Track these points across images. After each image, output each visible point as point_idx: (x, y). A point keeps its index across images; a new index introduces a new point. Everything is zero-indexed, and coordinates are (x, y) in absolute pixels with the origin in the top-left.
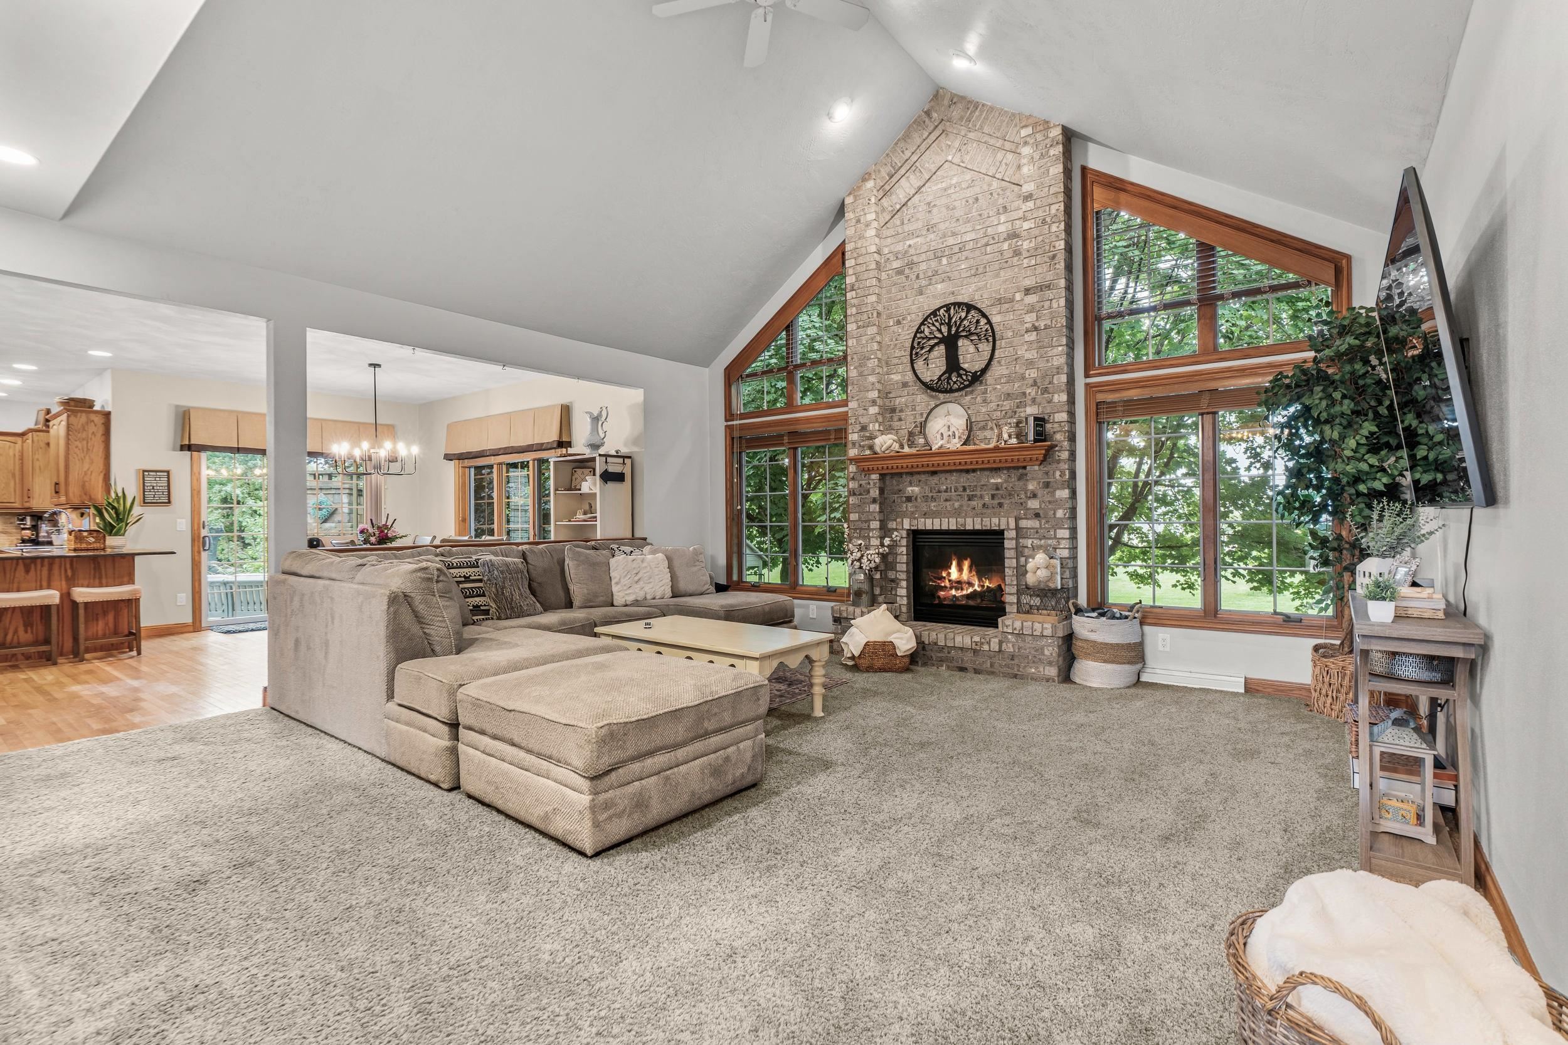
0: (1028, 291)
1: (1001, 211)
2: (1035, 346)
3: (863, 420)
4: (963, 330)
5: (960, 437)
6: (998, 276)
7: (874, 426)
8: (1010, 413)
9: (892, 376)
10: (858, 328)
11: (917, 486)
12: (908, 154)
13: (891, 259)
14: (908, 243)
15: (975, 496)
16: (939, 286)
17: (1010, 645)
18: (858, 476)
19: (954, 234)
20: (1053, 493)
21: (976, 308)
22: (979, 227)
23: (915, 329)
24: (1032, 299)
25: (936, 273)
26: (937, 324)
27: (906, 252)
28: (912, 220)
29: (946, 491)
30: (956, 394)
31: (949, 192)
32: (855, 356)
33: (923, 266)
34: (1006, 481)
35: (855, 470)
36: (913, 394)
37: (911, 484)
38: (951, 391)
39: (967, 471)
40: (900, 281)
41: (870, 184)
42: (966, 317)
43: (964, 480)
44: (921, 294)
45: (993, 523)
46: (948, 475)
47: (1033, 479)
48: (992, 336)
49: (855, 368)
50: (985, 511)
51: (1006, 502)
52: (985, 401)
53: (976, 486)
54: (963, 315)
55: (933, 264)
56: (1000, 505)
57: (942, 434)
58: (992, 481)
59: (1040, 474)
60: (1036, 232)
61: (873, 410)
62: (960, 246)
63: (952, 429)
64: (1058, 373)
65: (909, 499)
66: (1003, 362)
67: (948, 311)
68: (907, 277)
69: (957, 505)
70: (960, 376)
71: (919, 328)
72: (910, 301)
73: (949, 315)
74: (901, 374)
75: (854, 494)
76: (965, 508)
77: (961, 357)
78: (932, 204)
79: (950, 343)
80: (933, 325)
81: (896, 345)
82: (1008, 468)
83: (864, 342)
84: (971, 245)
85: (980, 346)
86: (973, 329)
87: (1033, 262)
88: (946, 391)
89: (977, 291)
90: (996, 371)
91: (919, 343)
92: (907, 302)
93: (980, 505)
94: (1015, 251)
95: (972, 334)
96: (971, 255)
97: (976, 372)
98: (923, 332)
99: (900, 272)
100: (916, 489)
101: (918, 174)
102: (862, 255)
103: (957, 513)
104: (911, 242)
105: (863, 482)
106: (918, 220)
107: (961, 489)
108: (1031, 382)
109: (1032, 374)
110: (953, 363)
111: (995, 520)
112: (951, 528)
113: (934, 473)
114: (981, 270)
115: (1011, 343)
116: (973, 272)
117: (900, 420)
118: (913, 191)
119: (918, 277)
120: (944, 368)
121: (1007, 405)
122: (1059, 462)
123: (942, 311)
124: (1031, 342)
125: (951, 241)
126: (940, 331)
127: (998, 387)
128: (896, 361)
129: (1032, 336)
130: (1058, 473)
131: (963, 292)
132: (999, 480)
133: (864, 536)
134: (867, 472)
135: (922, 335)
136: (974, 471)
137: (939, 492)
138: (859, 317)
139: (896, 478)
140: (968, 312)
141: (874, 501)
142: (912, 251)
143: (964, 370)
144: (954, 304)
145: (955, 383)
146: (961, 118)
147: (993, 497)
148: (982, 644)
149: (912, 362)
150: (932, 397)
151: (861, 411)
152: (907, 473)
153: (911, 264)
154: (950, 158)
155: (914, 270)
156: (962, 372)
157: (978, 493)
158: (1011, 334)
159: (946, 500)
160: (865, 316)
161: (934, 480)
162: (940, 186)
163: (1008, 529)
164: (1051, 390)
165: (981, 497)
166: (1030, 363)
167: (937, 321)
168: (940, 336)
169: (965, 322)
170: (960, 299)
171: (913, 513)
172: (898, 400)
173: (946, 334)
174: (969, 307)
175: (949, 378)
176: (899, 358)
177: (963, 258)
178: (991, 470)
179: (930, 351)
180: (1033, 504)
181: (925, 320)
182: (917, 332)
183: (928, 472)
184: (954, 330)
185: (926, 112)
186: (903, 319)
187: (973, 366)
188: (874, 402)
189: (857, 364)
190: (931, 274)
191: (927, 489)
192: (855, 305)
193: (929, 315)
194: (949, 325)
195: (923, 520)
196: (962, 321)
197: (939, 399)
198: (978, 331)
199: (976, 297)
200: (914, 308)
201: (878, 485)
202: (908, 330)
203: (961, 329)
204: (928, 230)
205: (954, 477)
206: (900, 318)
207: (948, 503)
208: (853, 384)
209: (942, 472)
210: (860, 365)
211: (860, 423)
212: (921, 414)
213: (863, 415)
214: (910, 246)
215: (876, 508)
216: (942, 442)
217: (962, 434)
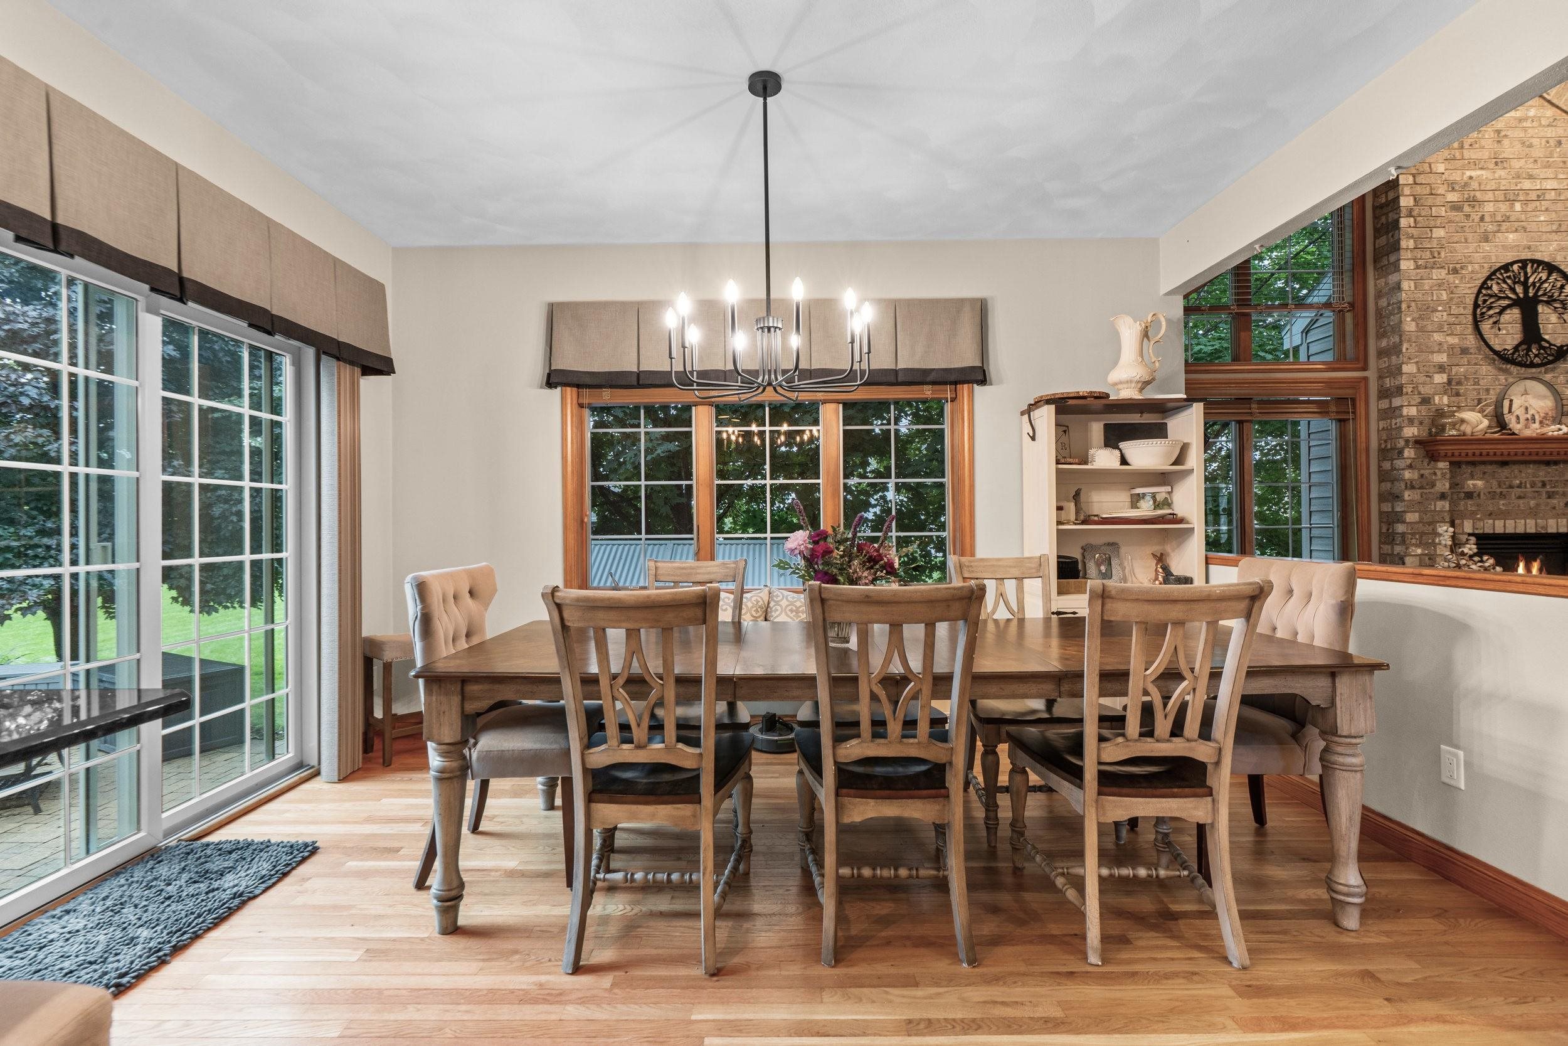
3: (1426, 390)
4: (1544, 294)
5: (1541, 422)
7: (1441, 399)
10: (1418, 267)
11: (1480, 479)
14: (1468, 173)
15: (1557, 493)
16: (1511, 236)
18: (1419, 464)
19: (1531, 177)
21: (1559, 271)
22: (1561, 176)
23: (1479, 283)
25: (1507, 219)
26: (1509, 281)
27: (1466, 184)
28: (1477, 146)
29: (1519, 486)
30: (1534, 370)
31: (1525, 124)
32: (1413, 304)
33: (1489, 208)
35: (1413, 456)
36: (1476, 364)
37: (1472, 478)
38: (1532, 365)
39: (1548, 463)
40: (1457, 219)
42: (1547, 279)
43: (1542, 473)
44: (1487, 240)
46: (1522, 467)
49: (1413, 320)
53: (1557, 481)
54: (1544, 276)
55: (1504, 207)
57: (1518, 417)
61: (1440, 378)
62: (1539, 192)
63: (1531, 412)
65: (1469, 495)
67: (1524, 267)
68: (1468, 216)
69: (1532, 503)
70: (1541, 347)
71: (1485, 282)
72: (1472, 247)
73: (1526, 274)
74: (1460, 336)
75: (1413, 487)
76: (1543, 507)
77: (1541, 326)
78: (1503, 134)
79: (1528, 307)
80: (1505, 282)
83: (1427, 288)
84: (1552, 195)
85: (1565, 316)
86: (1556, 295)
88: (1522, 365)
89: (1559, 251)
91: (1485, 301)
92: (1468, 248)
93: (1562, 504)
95: (1555, 300)
96: (1553, 207)
97: (1562, 346)
98: (1490, 288)
99: (1456, 207)
100: (1480, 483)
102: (1423, 173)
103: (1534, 513)
104: (1473, 174)
105: (1426, 472)
106: (1483, 148)
107: (1540, 485)
110: (1531, 330)
112: (1529, 531)
113: (1504, 464)
114: (1564, 227)
116: (1554, 227)
117: (1458, 394)
119: (1482, 219)
120: (1520, 337)
123: (1515, 267)
125: (1527, 184)
126: (1513, 290)
128: (1452, 319)
131: (1543, 249)
133: (1427, 543)
134: (1433, 457)
135: (1489, 292)
136: (1556, 463)
137: (1511, 487)
138: (1418, 254)
141: (1443, 496)
142: (1474, 185)
143: (1547, 342)
144: (1533, 261)
145: (1536, 356)
149: (1476, 323)
150: (1500, 369)
151: (1422, 378)
152: (1468, 463)
153: (1473, 201)
155: (1477, 208)
156: (1543, 343)
157: (1560, 490)
159: (1520, 497)
160: (1428, 254)
161: (1504, 472)
165: (1564, 494)
167: (1509, 277)
168: (1513, 296)
169: (1546, 285)
170: (1538, 256)
171: (1474, 513)
172: (1454, 370)
173: (1521, 296)
174: (1551, 268)
175: (1529, 350)
176: (1458, 316)
177: (1543, 208)
179: (1500, 313)
181: (1494, 273)
182: (1481, 287)
183: (1497, 463)
184: (1531, 293)
186: (1462, 268)
187: (1555, 339)
188: (1441, 368)
189: (1416, 315)
190: (1499, 218)
191: (1495, 483)
192: (1412, 237)
193: (1499, 269)
194: (1525, 284)
195: (1491, 521)
196: (1542, 283)
197: (1510, 373)
198: (1562, 298)
199: (1559, 258)
200: (1477, 257)
201: (1448, 476)
202: (1469, 283)
203: (1540, 293)
204: (1496, 164)
205: (1531, 469)
206: (1458, 266)
207: (1521, 501)
208: (1409, 341)
209: (1515, 463)
210: (1421, 318)
211: (1419, 393)
212: (1488, 390)
213: (1424, 383)
214: (1471, 178)
215: (1445, 505)
216: (1519, 426)
217: (1545, 418)
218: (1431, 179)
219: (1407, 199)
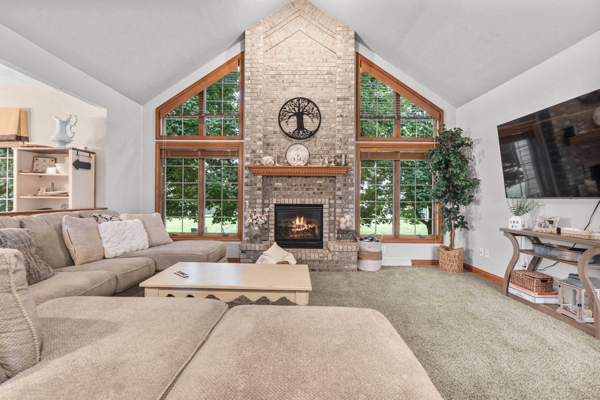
0: (338, 99)
1: (325, 61)
2: (341, 124)
3: (254, 148)
4: (306, 111)
5: (303, 161)
6: (322, 89)
7: (260, 151)
8: (327, 152)
9: (268, 127)
10: (252, 100)
11: (281, 182)
12: (281, 20)
13: (269, 69)
14: (278, 64)
15: (310, 188)
16: (294, 88)
17: (336, 257)
18: (250, 176)
19: (302, 66)
20: (347, 189)
21: (312, 102)
22: (314, 65)
23: (281, 106)
24: (340, 103)
25: (292, 82)
26: (293, 106)
27: (277, 68)
28: (281, 53)
29: (295, 186)
30: (302, 140)
31: (300, 45)
32: (249, 114)
33: (286, 77)
34: (324, 182)
35: (248, 173)
36: (279, 138)
37: (277, 182)
38: (300, 139)
39: (306, 177)
40: (274, 81)
41: (260, 28)
42: (307, 105)
43: (304, 181)
44: (285, 90)
45: (318, 201)
46: (296, 178)
47: (339, 182)
48: (319, 116)
49: (249, 120)
50: (314, 195)
51: (324, 192)
52: (315, 145)
53: (310, 184)
54: (306, 104)
55: (292, 77)
56: (321, 193)
57: (294, 159)
58: (318, 182)
59: (342, 180)
60: (343, 74)
61: (260, 143)
62: (305, 72)
63: (300, 157)
64: (351, 137)
65: (276, 189)
66: (324, 129)
67: (298, 100)
68: (278, 80)
69: (301, 192)
70: (304, 132)
71: (283, 106)
72: (279, 92)
73: (299, 103)
74: (273, 127)
75: (248, 185)
76: (304, 194)
77: (304, 124)
78: (291, 48)
79: (300, 116)
80: (291, 106)
81: (271, 112)
82: (326, 177)
83: (255, 108)
84: (310, 73)
85: (314, 120)
86: (310, 111)
87: (341, 87)
88: (297, 139)
89: (313, 94)
90: (321, 133)
91: (283, 113)
92: (277, 93)
93: (312, 193)
94: (330, 80)
95: (310, 114)
96: (310, 77)
97: (312, 131)
98: (285, 108)
99: (273, 77)
100: (280, 184)
101: (285, 32)
102: (254, 63)
103: (301, 196)
105: (253, 179)
106: (284, 54)
107: (303, 185)
108: (339, 139)
109: (340, 136)
110: (300, 126)
111: (319, 200)
112: (298, 203)
113: (290, 177)
114: (314, 85)
115: (328, 121)
116: (311, 85)
117: (272, 149)
118: (282, 39)
119: (283, 81)
120: (296, 128)
121: (326, 148)
122: (350, 175)
123: (295, 100)
124: (340, 122)
125: (300, 68)
126: (294, 109)
127: (322, 140)
128: (270, 120)
129: (340, 119)
130: (350, 180)
131: (306, 93)
132: (321, 182)
133: (253, 207)
134: (255, 174)
135: (285, 110)
136: (310, 177)
137: (292, 186)
138: (252, 94)
139: (269, 178)
140: (308, 103)
141: (259, 189)
142: (280, 68)
143: (306, 130)
144: (302, 98)
145: (302, 135)
146: (309, 12)
147: (318, 189)
148: (324, 257)
149: (279, 122)
150: (289, 140)
151: (252, 143)
152: (275, 176)
153: (279, 74)
154: (302, 29)
155: (281, 77)
156: (305, 130)
157: (311, 187)
158: (328, 117)
159: (295, 190)
160: (256, 95)
161: (290, 180)
162: (296, 41)
163: (325, 204)
164: (347, 144)
165: (313, 189)
166: (339, 131)
167: (293, 104)
168: (294, 112)
169: (307, 108)
170: (304, 96)
171: (278, 196)
172: (271, 140)
173: (297, 112)
174: (309, 101)
175: (299, 133)
176: (272, 119)
177: (307, 78)
178: (317, 177)
179: (289, 118)
180: (339, 193)
181: (287, 103)
182: (282, 108)
183: (286, 176)
184: (301, 110)
185: (292, 3)
186: (275, 100)
187: (310, 129)
188: (260, 139)
189: (250, 118)
190: (290, 82)
191: (286, 184)
192: (250, 88)
193: (289, 101)
194: (299, 107)
195: (283, 199)
196: (305, 107)
197: (293, 142)
198: (313, 113)
199: (312, 97)
200: (281, 96)
201: (261, 181)
202: (277, 106)
203: (305, 110)
204: (289, 60)
205: (300, 179)
206: (273, 100)
207: (296, 191)
208: (248, 128)
209: (294, 176)
210: (252, 119)
211: (251, 149)
212: (284, 148)
213: (253, 145)
214: (279, 65)
215: (260, 192)
216: (295, 162)
217: (305, 159)
218: (258, 65)
219: (248, 73)
